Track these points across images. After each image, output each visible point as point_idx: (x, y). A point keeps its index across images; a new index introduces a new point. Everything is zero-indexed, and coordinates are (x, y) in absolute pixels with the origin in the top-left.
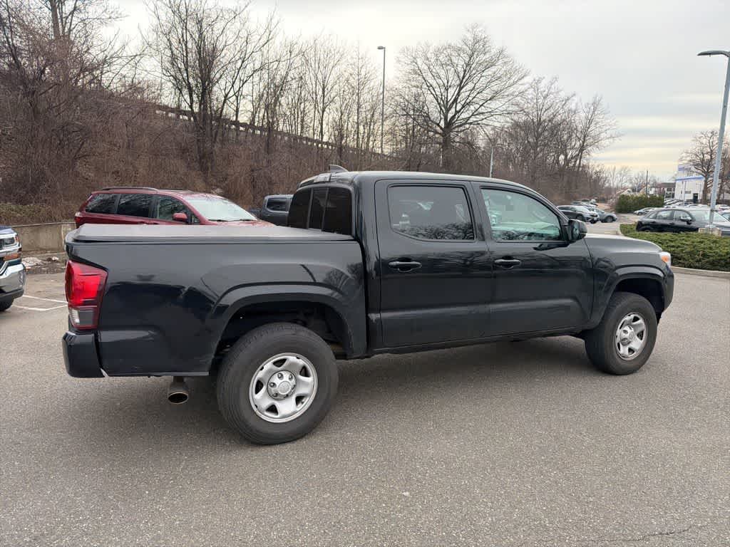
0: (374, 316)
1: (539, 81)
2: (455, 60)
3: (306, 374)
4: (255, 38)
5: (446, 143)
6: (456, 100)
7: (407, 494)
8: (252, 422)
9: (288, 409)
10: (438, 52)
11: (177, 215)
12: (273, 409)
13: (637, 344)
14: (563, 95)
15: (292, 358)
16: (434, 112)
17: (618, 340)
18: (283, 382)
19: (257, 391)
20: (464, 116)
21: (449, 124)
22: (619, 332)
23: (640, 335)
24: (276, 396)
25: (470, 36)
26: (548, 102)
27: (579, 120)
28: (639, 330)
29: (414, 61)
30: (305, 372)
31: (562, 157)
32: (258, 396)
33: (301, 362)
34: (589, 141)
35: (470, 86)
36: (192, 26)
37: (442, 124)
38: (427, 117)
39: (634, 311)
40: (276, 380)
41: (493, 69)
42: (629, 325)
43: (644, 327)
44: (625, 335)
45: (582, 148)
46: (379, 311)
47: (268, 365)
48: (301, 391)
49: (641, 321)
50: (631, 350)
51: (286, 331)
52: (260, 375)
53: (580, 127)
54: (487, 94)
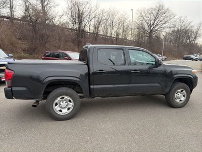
0: (92, 87)
1: (181, 17)
2: (153, 12)
3: (70, 102)
4: (93, 9)
5: (150, 36)
6: (153, 24)
7: (88, 138)
8: (54, 114)
9: (65, 111)
10: (148, 10)
11: (66, 58)
12: (61, 111)
13: (183, 99)
14: (189, 21)
15: (66, 97)
16: (146, 27)
17: (176, 97)
18: (64, 104)
19: (56, 106)
20: (156, 29)
21: (151, 31)
22: (176, 94)
23: (184, 96)
24: (61, 107)
25: (158, 5)
26: (184, 24)
27: (195, 29)
28: (183, 94)
29: (141, 13)
30: (70, 101)
31: (188, 40)
32: (56, 107)
33: (69, 98)
34: (198, 35)
35: (158, 20)
36: (76, 7)
37: (149, 31)
38: (144, 29)
39: (182, 88)
40: (61, 103)
41: (165, 14)
42: (180, 92)
43: (185, 93)
44: (178, 96)
45: (195, 38)
46: (93, 85)
47: (59, 99)
48: (69, 106)
49: (184, 91)
50: (180, 100)
51: (64, 90)
52: (56, 101)
53: (195, 31)
54: (163, 22)
